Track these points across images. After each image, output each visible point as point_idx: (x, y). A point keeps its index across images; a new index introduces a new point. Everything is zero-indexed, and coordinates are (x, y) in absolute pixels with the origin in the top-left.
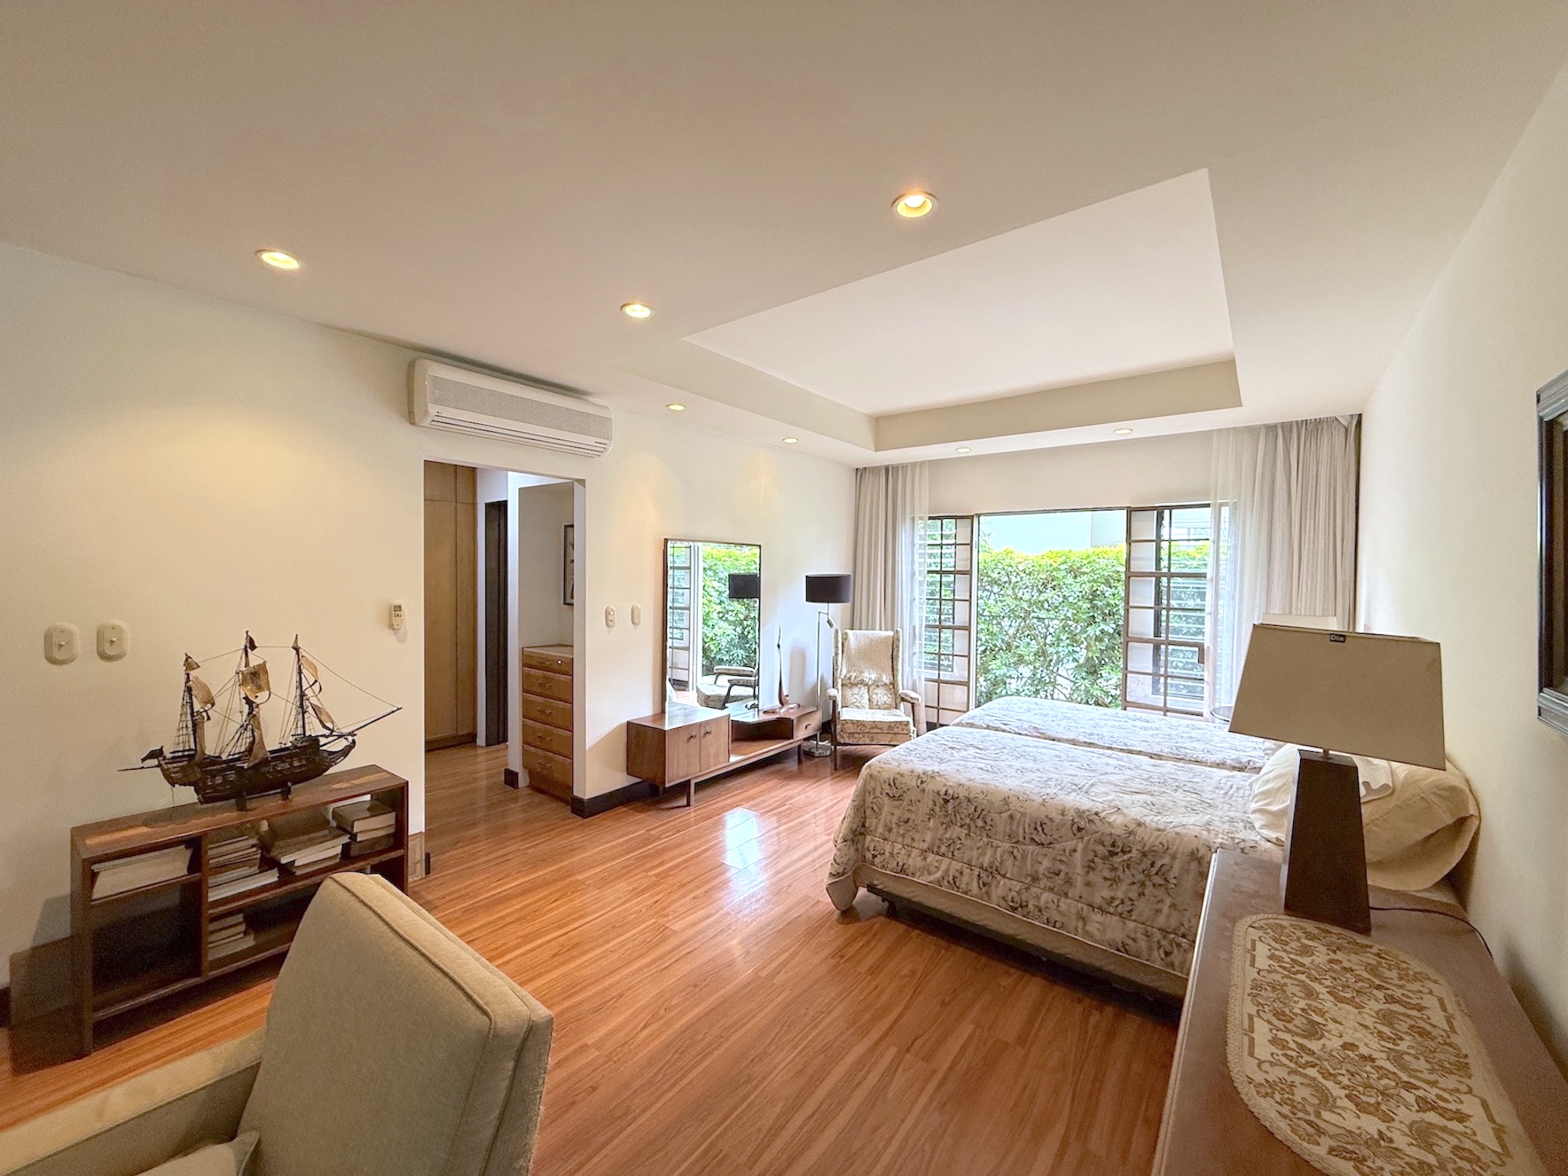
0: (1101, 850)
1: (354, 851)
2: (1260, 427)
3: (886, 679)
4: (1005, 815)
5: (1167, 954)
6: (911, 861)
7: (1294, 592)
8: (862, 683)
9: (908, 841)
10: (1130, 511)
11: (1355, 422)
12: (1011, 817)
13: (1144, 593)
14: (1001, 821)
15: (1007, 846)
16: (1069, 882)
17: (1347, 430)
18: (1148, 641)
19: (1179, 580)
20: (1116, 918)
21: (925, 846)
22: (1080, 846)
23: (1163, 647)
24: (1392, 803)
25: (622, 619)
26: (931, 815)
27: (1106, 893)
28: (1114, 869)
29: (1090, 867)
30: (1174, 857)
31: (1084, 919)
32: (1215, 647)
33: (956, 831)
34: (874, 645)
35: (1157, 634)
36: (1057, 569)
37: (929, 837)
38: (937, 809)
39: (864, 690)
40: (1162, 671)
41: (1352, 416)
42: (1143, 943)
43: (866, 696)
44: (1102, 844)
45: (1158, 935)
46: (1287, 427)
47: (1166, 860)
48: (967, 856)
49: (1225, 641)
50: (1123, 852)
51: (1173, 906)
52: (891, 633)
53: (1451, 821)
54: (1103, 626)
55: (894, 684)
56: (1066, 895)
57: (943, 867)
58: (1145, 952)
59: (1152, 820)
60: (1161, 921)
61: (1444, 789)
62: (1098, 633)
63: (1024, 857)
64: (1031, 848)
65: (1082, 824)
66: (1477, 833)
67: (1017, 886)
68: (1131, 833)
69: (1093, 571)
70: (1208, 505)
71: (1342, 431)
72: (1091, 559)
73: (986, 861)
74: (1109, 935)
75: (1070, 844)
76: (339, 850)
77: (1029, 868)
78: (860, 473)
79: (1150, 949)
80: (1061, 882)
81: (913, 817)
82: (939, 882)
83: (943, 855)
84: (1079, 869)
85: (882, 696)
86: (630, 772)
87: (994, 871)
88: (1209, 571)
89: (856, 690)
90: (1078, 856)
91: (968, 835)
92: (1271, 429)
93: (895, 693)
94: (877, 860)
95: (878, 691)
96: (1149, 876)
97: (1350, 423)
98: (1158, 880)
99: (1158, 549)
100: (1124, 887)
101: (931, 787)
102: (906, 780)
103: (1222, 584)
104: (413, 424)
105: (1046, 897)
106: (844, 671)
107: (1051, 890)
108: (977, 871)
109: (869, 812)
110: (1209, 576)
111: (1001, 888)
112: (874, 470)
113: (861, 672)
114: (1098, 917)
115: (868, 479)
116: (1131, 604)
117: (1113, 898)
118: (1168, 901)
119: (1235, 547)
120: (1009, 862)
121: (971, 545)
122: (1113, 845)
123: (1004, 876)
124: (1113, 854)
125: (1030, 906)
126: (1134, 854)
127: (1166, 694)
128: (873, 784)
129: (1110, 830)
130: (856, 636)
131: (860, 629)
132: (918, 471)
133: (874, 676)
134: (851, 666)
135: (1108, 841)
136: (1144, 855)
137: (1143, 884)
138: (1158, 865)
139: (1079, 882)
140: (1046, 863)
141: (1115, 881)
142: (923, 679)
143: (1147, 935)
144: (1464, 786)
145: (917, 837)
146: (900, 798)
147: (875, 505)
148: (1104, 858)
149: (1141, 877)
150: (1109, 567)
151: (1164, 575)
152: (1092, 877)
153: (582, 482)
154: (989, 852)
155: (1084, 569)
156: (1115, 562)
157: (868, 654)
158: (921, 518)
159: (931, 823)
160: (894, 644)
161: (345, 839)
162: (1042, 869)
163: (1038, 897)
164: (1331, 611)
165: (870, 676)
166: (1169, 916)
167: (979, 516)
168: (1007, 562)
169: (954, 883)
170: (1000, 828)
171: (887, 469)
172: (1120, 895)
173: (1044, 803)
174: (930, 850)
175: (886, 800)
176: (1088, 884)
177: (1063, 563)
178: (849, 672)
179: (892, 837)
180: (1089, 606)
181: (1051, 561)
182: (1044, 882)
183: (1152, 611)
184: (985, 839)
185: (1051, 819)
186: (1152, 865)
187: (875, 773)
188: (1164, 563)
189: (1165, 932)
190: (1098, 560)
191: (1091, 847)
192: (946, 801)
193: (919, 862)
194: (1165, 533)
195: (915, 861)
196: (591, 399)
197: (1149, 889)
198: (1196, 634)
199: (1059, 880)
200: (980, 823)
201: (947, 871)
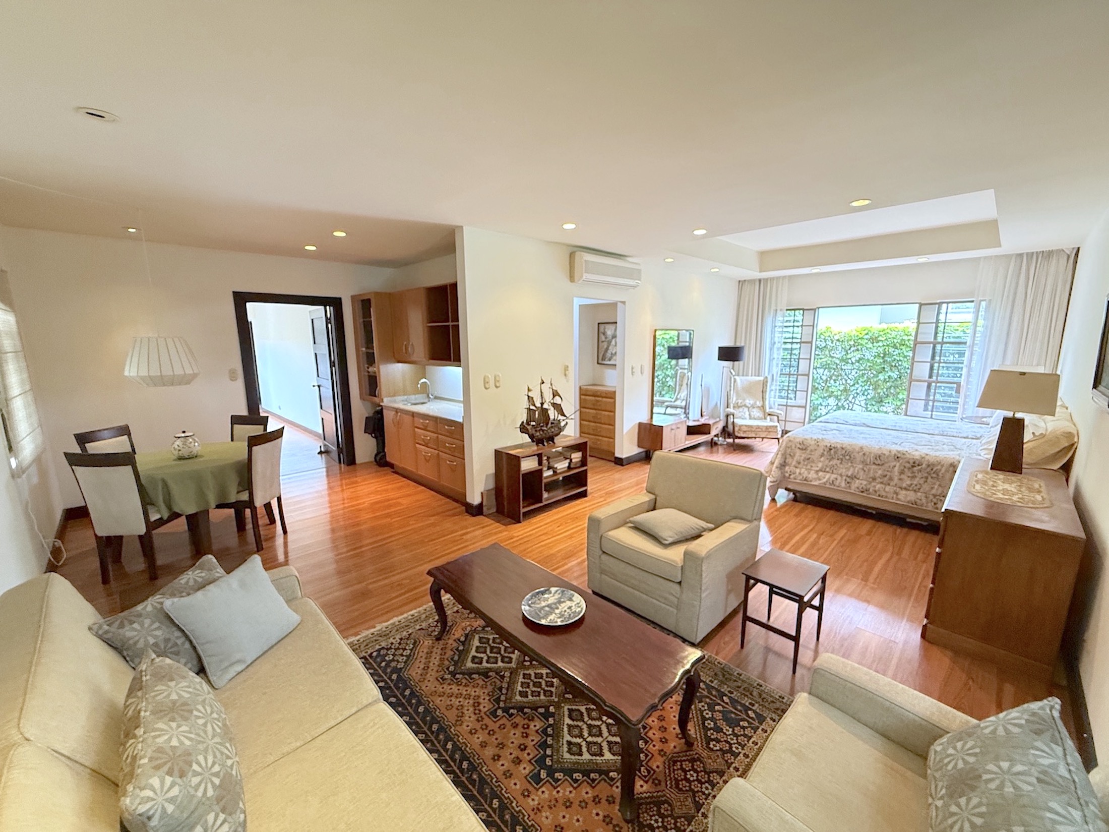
0: (908, 465)
1: (572, 466)
2: (1012, 255)
3: (759, 404)
4: (861, 454)
5: (935, 504)
6: (810, 476)
7: (1021, 353)
8: (745, 406)
9: (809, 467)
10: (921, 305)
11: (1074, 252)
12: (864, 454)
13: (925, 354)
14: (859, 457)
15: (861, 466)
16: (891, 479)
17: (1069, 257)
18: (925, 381)
19: (948, 345)
20: (912, 492)
21: (818, 469)
22: (898, 464)
23: (933, 384)
24: (1043, 440)
25: (637, 370)
26: (822, 455)
27: (909, 482)
28: (913, 472)
29: (902, 472)
30: (942, 466)
31: (897, 494)
32: (967, 384)
33: (835, 462)
34: (752, 385)
35: (931, 377)
36: (862, 338)
37: (820, 465)
38: (825, 453)
39: (746, 410)
40: (932, 398)
41: (1073, 248)
42: (924, 501)
43: (747, 413)
44: (909, 463)
45: (931, 497)
46: (1030, 255)
47: (939, 467)
48: (840, 472)
49: (974, 380)
50: (919, 465)
51: (940, 485)
52: (761, 378)
53: (1066, 445)
54: (890, 373)
55: (763, 406)
56: (889, 485)
57: (827, 477)
58: (925, 504)
59: (932, 453)
60: (934, 491)
61: (1067, 433)
62: (886, 377)
63: (869, 470)
64: (874, 467)
65: (899, 455)
66: (1076, 449)
67: (865, 483)
68: (923, 458)
69: (886, 339)
70: (972, 301)
71: (1066, 258)
72: (886, 332)
73: (850, 474)
74: (909, 499)
75: (893, 464)
76: (567, 465)
77: (871, 475)
78: (741, 283)
79: (927, 503)
80: (887, 479)
81: (812, 457)
82: (825, 483)
83: (828, 472)
84: (896, 473)
85: (757, 413)
86: (639, 446)
87: (853, 477)
88: (969, 340)
89: (741, 409)
90: (896, 469)
91: (841, 463)
92: (1021, 255)
93: (764, 412)
94: (792, 477)
95: (754, 410)
96: (930, 474)
97: (1072, 252)
98: (934, 475)
99: (937, 327)
100: (917, 479)
101: (821, 444)
102: (809, 441)
103: (976, 348)
104: (571, 282)
105: (878, 486)
106: (735, 399)
107: (882, 483)
108: (844, 478)
109: (788, 456)
110: (968, 344)
111: (856, 484)
112: (752, 282)
113: (744, 400)
114: (904, 492)
115: (747, 287)
116: (915, 360)
117: (911, 484)
118: (938, 483)
119: (987, 327)
120: (862, 473)
121: (813, 326)
122: (914, 463)
123: (858, 479)
124: (913, 466)
125: (871, 490)
126: (924, 466)
127: (932, 411)
128: (790, 444)
129: (912, 457)
130: (741, 380)
131: (743, 375)
132: (781, 281)
133: (752, 402)
134: (738, 396)
135: (911, 462)
136: (929, 466)
137: (927, 478)
138: (934, 470)
139: (896, 479)
140: (880, 472)
141: (914, 477)
142: (776, 405)
143: (926, 497)
144: (1075, 433)
145: (813, 465)
146: (805, 449)
147: (751, 304)
148: (909, 469)
149: (926, 475)
150: (898, 336)
151: (939, 343)
152: (903, 476)
153: (624, 303)
154: (852, 469)
155: (880, 338)
156: (902, 334)
157: (749, 390)
158: (781, 310)
159: (822, 459)
160: (765, 383)
161: (568, 461)
162: (877, 475)
163: (875, 486)
164: (1043, 361)
165: (749, 402)
166: (937, 489)
167: (819, 308)
168: (829, 334)
169: (833, 483)
170: (858, 459)
171: (760, 281)
172: (915, 483)
173: (880, 448)
174: (821, 470)
175: (798, 451)
176: (900, 479)
177: (867, 334)
178: (737, 399)
179: (800, 466)
180: (882, 361)
181: (858, 334)
182: (879, 480)
183: (929, 364)
184: (850, 464)
185: (885, 454)
186: (932, 470)
187: (792, 439)
188: (940, 335)
189: (935, 496)
190: (890, 332)
191: (903, 464)
192: (831, 449)
193: (815, 476)
194: (942, 317)
195: (812, 475)
196: (629, 259)
197: (930, 479)
198: (955, 376)
199: (886, 479)
200: (848, 457)
201: (829, 479)
